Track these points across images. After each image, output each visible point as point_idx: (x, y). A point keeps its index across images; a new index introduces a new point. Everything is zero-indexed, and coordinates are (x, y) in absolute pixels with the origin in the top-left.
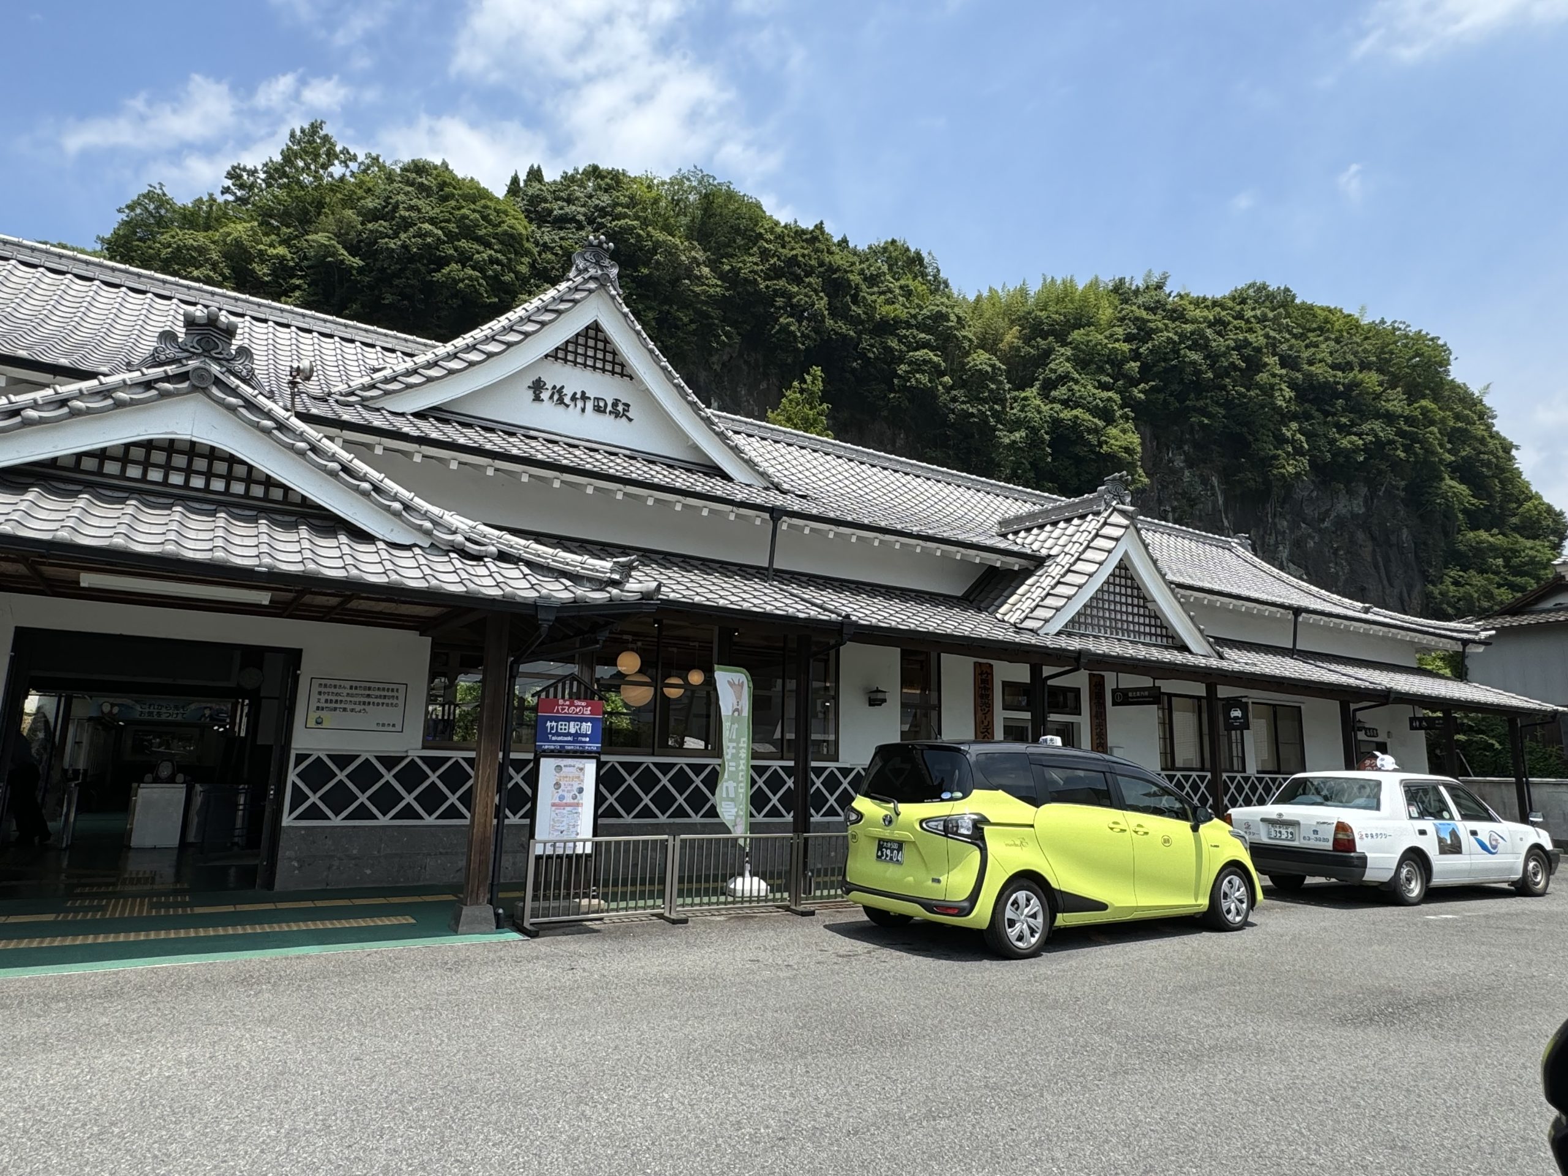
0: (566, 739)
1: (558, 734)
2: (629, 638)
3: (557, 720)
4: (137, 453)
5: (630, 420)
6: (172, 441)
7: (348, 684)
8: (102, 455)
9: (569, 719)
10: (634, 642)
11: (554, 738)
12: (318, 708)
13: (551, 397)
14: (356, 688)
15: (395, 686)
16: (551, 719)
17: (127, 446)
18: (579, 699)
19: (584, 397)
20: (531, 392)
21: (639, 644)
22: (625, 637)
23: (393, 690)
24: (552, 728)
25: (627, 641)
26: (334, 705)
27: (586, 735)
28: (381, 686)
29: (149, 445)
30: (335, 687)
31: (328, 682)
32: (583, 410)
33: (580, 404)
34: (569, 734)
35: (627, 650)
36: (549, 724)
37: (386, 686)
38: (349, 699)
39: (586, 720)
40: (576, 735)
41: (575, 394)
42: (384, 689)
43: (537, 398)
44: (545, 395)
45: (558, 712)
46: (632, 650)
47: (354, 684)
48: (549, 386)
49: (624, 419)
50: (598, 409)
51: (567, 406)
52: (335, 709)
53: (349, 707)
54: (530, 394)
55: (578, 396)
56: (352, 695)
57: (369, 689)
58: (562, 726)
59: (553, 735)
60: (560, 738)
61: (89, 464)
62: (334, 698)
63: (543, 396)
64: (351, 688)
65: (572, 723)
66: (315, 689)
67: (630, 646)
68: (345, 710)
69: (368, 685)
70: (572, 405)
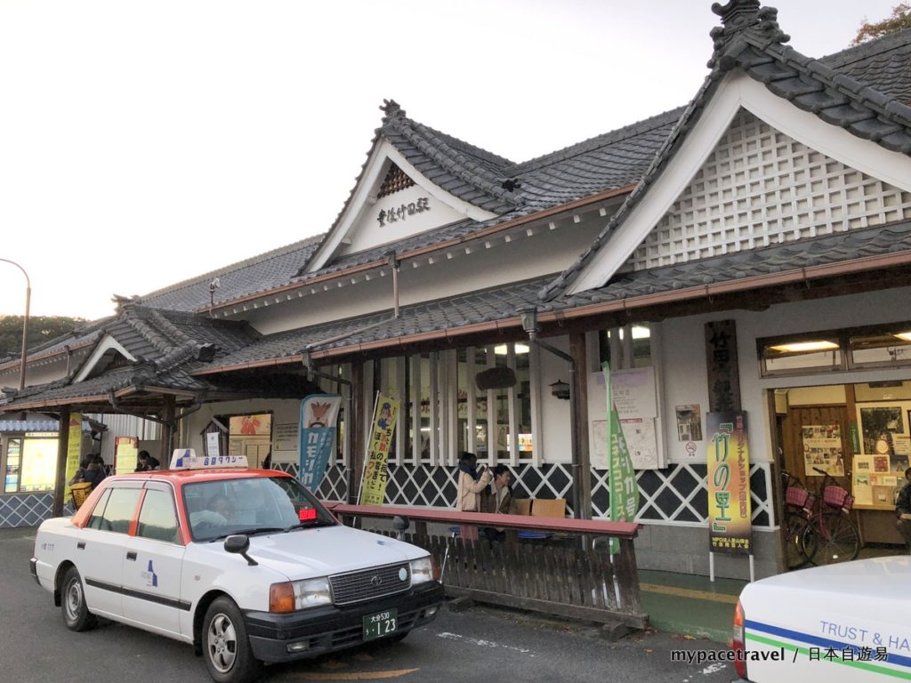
5: (428, 209)
7: (285, 426)
12: (277, 440)
13: (388, 219)
19: (403, 208)
20: (379, 222)
26: (281, 438)
30: (281, 429)
31: (280, 426)
32: (403, 218)
33: (402, 215)
41: (399, 209)
42: (294, 427)
43: (382, 224)
48: (387, 213)
49: (425, 210)
50: (411, 213)
51: (396, 220)
62: (281, 434)
63: (384, 221)
70: (398, 218)
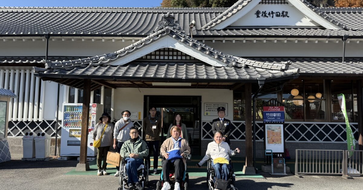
0: (272, 118)
1: (270, 117)
2: (295, 85)
3: (269, 113)
4: (158, 53)
5: (288, 17)
6: (164, 48)
7: (213, 104)
8: (151, 54)
9: (273, 112)
10: (296, 86)
11: (269, 118)
12: (206, 111)
13: (262, 15)
14: (215, 105)
15: (225, 104)
16: (268, 113)
17: (156, 51)
18: (276, 106)
19: (273, 13)
20: (256, 15)
21: (298, 86)
22: (293, 85)
23: (224, 105)
24: (268, 115)
25: (294, 86)
26: (210, 110)
27: (279, 117)
28: (221, 104)
29: (160, 50)
30: (210, 105)
31: (208, 104)
32: (273, 17)
33: (271, 15)
34: (274, 117)
35: (294, 88)
36: (267, 114)
37: (223, 104)
38: (214, 108)
39: (279, 112)
40: (276, 117)
41: (270, 12)
42: (222, 105)
44: (260, 15)
45: (269, 110)
46: (296, 88)
47: (214, 104)
48: (261, 12)
49: (286, 17)
50: (277, 16)
51: (267, 17)
52: (211, 111)
53: (214, 110)
54: (256, 16)
55: (271, 13)
56: (214, 107)
57: (218, 105)
58: (271, 115)
59: (269, 117)
60: (271, 118)
61: (149, 57)
62: (210, 108)
63: (259, 16)
64: (214, 105)
65: (274, 114)
66: (205, 106)
67: (295, 87)
68: (213, 111)
69: (218, 104)
70: (269, 16)
